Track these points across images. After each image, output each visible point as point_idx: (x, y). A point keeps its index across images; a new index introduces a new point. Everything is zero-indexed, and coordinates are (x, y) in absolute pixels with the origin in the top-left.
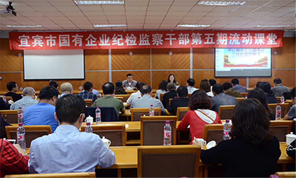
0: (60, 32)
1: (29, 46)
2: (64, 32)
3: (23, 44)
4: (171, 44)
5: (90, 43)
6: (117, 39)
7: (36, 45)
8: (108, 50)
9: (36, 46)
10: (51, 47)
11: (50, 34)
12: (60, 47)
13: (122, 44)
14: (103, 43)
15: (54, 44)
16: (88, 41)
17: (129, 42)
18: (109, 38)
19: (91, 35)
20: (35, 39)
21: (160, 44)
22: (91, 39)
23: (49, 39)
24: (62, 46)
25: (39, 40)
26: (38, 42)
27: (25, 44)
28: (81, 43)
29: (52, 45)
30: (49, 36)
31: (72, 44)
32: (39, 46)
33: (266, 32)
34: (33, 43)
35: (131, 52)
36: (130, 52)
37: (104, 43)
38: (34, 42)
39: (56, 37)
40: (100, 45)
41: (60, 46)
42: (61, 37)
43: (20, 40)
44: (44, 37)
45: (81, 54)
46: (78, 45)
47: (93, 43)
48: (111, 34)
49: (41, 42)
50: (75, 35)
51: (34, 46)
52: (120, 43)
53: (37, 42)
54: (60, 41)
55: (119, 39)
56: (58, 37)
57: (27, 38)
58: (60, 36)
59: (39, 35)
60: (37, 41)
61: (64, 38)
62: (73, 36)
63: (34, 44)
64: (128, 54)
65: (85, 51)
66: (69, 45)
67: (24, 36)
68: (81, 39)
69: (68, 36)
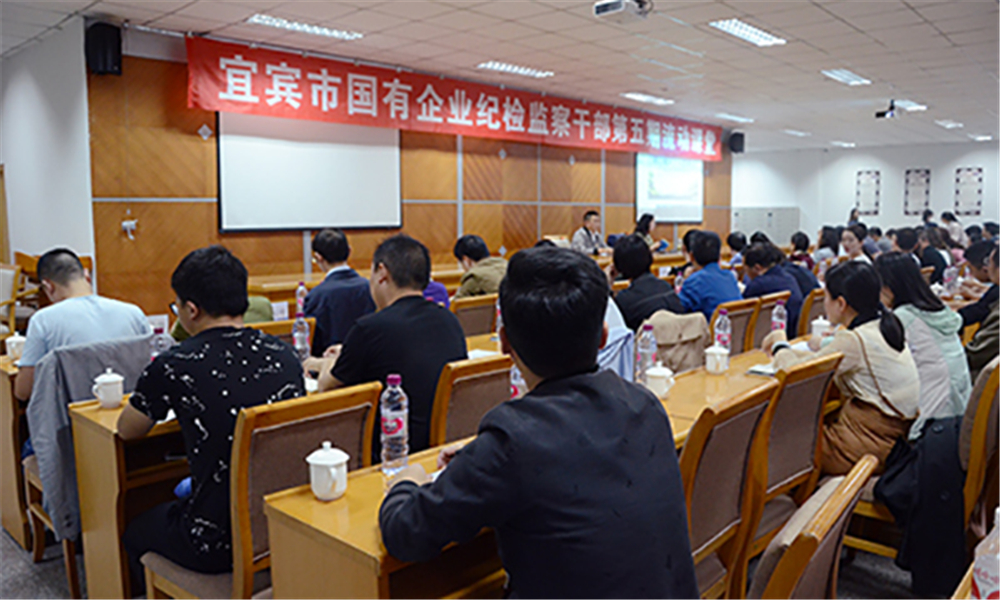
0: (352, 65)
1: (255, 99)
2: (362, 66)
3: (236, 92)
4: (582, 136)
5: (428, 114)
6: (486, 110)
7: (277, 99)
8: (455, 136)
9: (277, 104)
10: (325, 113)
11: (324, 66)
12: (351, 117)
13: (497, 126)
14: (457, 116)
15: (334, 104)
16: (424, 106)
17: (511, 122)
18: (470, 102)
19: (429, 89)
20: (276, 77)
21: (564, 135)
22: (431, 101)
23: (320, 82)
24: (356, 114)
25: (288, 81)
27: (242, 93)
28: (405, 108)
29: (328, 106)
30: (319, 72)
31: (384, 108)
32: (288, 105)
33: (705, 127)
34: (268, 92)
35: (504, 150)
36: (502, 149)
37: (460, 117)
38: (271, 87)
39: (338, 80)
40: (450, 120)
41: (351, 111)
42: (355, 80)
43: (224, 72)
44: (304, 75)
45: (393, 144)
46: (398, 113)
47: (437, 114)
48: (476, 90)
49: (294, 90)
50: (391, 81)
51: (271, 102)
52: (494, 121)
53: (282, 89)
54: (350, 97)
55: (491, 110)
56: (345, 80)
57: (248, 69)
58: (351, 77)
59: (289, 65)
60: (283, 85)
61: (362, 86)
62: (386, 85)
63: (271, 97)
66: (374, 113)
67: (238, 60)
68: (405, 96)
69: (374, 80)
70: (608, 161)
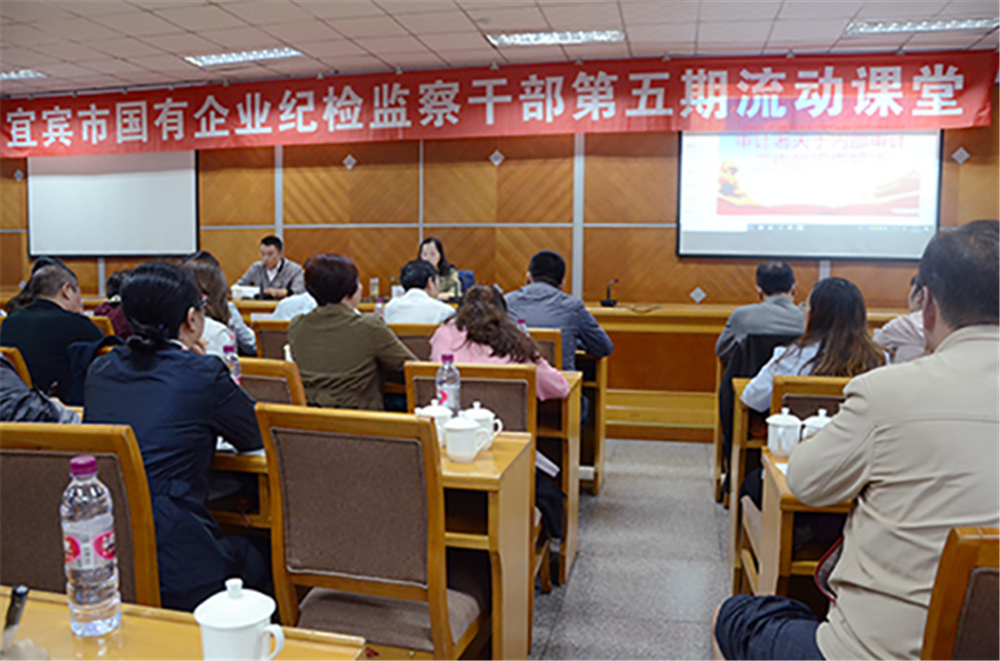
0: (119, 94)
1: (34, 143)
2: (130, 93)
3: (19, 140)
4: (490, 120)
5: (208, 129)
6: (294, 111)
7: (52, 140)
9: (53, 144)
10: (95, 146)
11: (91, 102)
12: (119, 145)
13: (313, 126)
14: (249, 126)
15: (103, 137)
16: (204, 120)
17: (337, 118)
18: (267, 105)
19: (211, 99)
20: (50, 121)
21: (446, 121)
22: (212, 114)
23: (88, 118)
24: (125, 143)
25: (62, 123)
26: (58, 131)
27: (24, 140)
28: (180, 128)
29: (98, 139)
30: (88, 108)
31: (154, 131)
32: (62, 144)
33: (911, 62)
34: (45, 135)
35: (350, 157)
36: (345, 157)
37: (253, 125)
38: (46, 130)
39: (106, 112)
40: (239, 131)
41: (120, 140)
42: (123, 109)
43: (10, 125)
44: (74, 113)
45: (186, 167)
46: (171, 134)
47: (219, 127)
48: (273, 89)
49: (66, 130)
50: (163, 101)
51: (47, 144)
52: (306, 123)
53: (56, 130)
54: (119, 125)
55: (301, 109)
56: (113, 112)
57: (28, 118)
58: (119, 106)
59: (62, 108)
60: (56, 126)
61: (131, 113)
62: (157, 107)
63: (47, 139)
64: (340, 164)
65: (201, 155)
66: (145, 138)
67: (20, 112)
68: (180, 114)
69: (143, 104)
70: (589, 152)
